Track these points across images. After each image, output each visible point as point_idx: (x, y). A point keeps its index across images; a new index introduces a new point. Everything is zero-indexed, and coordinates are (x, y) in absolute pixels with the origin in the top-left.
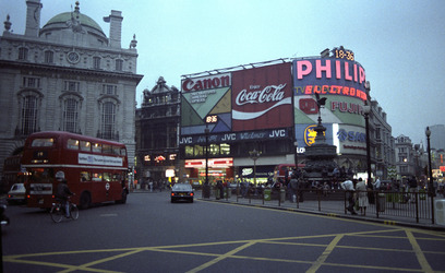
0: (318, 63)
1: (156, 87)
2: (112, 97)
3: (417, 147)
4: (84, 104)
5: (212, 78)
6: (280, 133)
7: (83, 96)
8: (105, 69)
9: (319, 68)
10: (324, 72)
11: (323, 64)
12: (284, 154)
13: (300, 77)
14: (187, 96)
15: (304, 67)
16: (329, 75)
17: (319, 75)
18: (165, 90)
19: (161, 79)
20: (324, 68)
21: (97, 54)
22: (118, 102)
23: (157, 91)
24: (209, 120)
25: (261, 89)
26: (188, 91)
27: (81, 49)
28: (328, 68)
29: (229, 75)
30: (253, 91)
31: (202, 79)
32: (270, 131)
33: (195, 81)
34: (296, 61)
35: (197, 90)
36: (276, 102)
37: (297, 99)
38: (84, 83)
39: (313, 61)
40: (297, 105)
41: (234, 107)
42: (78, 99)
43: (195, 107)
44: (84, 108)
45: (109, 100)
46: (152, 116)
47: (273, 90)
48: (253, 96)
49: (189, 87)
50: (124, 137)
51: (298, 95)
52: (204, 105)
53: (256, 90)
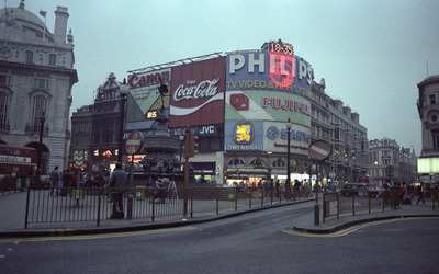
0: (251, 56)
1: (107, 84)
2: (43, 91)
3: (406, 151)
4: (14, 97)
5: (154, 73)
6: (210, 130)
7: (13, 89)
8: (37, 63)
9: (252, 62)
10: (256, 66)
11: (256, 57)
12: (214, 151)
13: (232, 71)
14: (132, 92)
15: (237, 61)
16: (262, 69)
17: (251, 69)
18: (114, 86)
19: (112, 75)
20: (257, 62)
21: (30, 48)
22: (50, 96)
23: (107, 88)
24: (149, 115)
25: (196, 84)
26: (133, 87)
27: (13, 43)
28: (261, 62)
29: (170, 70)
30: (190, 86)
31: (145, 75)
32: (200, 127)
33: (140, 76)
34: (229, 54)
35: (141, 86)
36: (210, 97)
37: (228, 94)
38: (15, 76)
39: (246, 54)
40: (228, 101)
41: (172, 103)
42: (8, 92)
43: (139, 102)
44: (14, 102)
45: (40, 93)
46: (102, 112)
47: (208, 84)
48: (189, 91)
49: (135, 82)
50: (55, 130)
51: (229, 90)
52: (146, 101)
53: (193, 85)
